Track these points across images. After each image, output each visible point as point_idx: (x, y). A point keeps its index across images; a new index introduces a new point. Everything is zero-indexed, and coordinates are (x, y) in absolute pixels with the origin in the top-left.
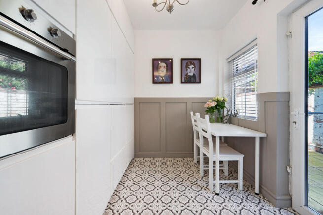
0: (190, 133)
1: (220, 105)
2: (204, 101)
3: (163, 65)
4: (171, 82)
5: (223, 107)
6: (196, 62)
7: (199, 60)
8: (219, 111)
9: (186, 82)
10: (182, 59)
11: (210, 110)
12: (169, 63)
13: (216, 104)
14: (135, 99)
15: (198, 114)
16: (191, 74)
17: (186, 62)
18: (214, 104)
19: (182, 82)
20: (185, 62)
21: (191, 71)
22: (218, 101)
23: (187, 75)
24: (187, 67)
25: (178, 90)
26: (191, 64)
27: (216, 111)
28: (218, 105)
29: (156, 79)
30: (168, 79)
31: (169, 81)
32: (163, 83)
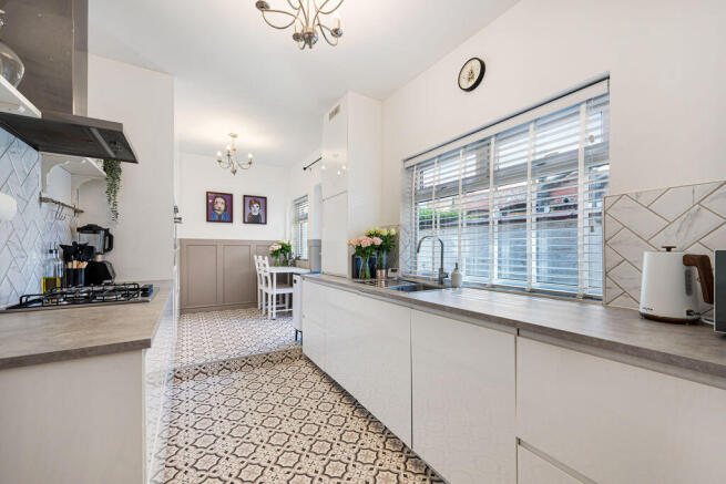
0: (253, 278)
1: (285, 249)
2: (268, 244)
3: (220, 200)
4: (231, 221)
5: (289, 251)
7: (265, 198)
8: (285, 255)
9: (249, 223)
10: (245, 196)
11: (275, 253)
12: (228, 198)
13: (280, 247)
15: (260, 257)
16: (256, 214)
17: (250, 200)
18: (278, 247)
19: (244, 222)
20: (248, 200)
21: (256, 210)
22: (283, 245)
23: (250, 214)
24: (251, 204)
25: (238, 231)
26: (256, 202)
27: (282, 255)
28: (283, 248)
29: (212, 216)
30: (228, 217)
31: (228, 219)
32: (219, 221)
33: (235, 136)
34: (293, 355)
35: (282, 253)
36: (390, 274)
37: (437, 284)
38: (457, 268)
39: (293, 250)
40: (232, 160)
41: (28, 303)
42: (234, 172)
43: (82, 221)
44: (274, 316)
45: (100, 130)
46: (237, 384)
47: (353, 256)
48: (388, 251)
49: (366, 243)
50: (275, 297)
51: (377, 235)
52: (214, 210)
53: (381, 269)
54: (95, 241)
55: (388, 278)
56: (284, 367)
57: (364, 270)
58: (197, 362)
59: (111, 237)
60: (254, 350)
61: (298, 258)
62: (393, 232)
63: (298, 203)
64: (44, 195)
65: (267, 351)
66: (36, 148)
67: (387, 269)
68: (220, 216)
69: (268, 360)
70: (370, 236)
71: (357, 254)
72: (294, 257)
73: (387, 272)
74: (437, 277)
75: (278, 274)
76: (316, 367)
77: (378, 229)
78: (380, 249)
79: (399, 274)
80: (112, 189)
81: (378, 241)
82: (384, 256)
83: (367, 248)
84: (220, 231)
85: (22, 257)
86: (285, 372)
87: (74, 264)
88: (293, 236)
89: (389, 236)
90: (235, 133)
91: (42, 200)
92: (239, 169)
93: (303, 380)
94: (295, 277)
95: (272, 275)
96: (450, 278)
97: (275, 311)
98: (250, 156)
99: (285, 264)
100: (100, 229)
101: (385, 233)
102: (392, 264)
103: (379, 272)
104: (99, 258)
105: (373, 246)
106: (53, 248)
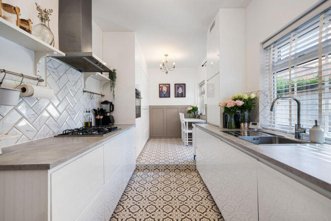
1: (195, 109)
2: (186, 107)
3: (165, 87)
4: (169, 97)
5: (197, 110)
6: (183, 86)
7: (185, 84)
8: (195, 113)
9: (178, 97)
10: (175, 84)
11: (189, 112)
13: (192, 108)
14: (150, 106)
20: (177, 86)
21: (180, 91)
22: (193, 107)
23: (178, 93)
24: (178, 88)
25: (172, 101)
26: (180, 87)
28: (193, 109)
29: (162, 95)
30: (168, 95)
31: (168, 96)
32: (165, 97)
33: (167, 56)
34: (190, 168)
35: (193, 112)
36: (251, 126)
37: (293, 138)
38: (316, 125)
39: (199, 110)
40: (166, 67)
41: (68, 133)
42: (167, 73)
43: (103, 100)
44: (187, 144)
45: (86, 57)
46: (171, 179)
47: (224, 113)
48: (250, 110)
49: (231, 104)
50: (187, 134)
51: (241, 99)
52: (162, 92)
53: (244, 122)
54: (106, 107)
55: (249, 129)
56: (185, 174)
57: (230, 123)
58: (146, 163)
59: (113, 106)
60: (171, 162)
61: (201, 114)
62: (253, 96)
63: (201, 85)
64: (85, 90)
65: (177, 163)
66: (81, 71)
67: (249, 122)
68: (165, 95)
69: (178, 168)
70: (235, 100)
71: (225, 112)
72: (199, 113)
73: (249, 125)
74: (294, 131)
75: (189, 122)
76: (201, 180)
77: (241, 95)
78: (242, 108)
79: (259, 126)
80: (113, 85)
81: (240, 103)
82: (246, 113)
83: (232, 108)
84: (165, 102)
85: (73, 114)
86: (185, 177)
87: (98, 117)
88: (199, 102)
89: (250, 100)
90: (166, 54)
91: (84, 91)
92: (169, 71)
93: (193, 186)
94: (193, 125)
95: (186, 123)
96: (308, 133)
97: (187, 142)
98: (174, 64)
99: (194, 117)
100: (109, 102)
101: (246, 97)
102: (253, 119)
103: (242, 125)
104: (108, 114)
105: (236, 106)
106: (88, 110)
